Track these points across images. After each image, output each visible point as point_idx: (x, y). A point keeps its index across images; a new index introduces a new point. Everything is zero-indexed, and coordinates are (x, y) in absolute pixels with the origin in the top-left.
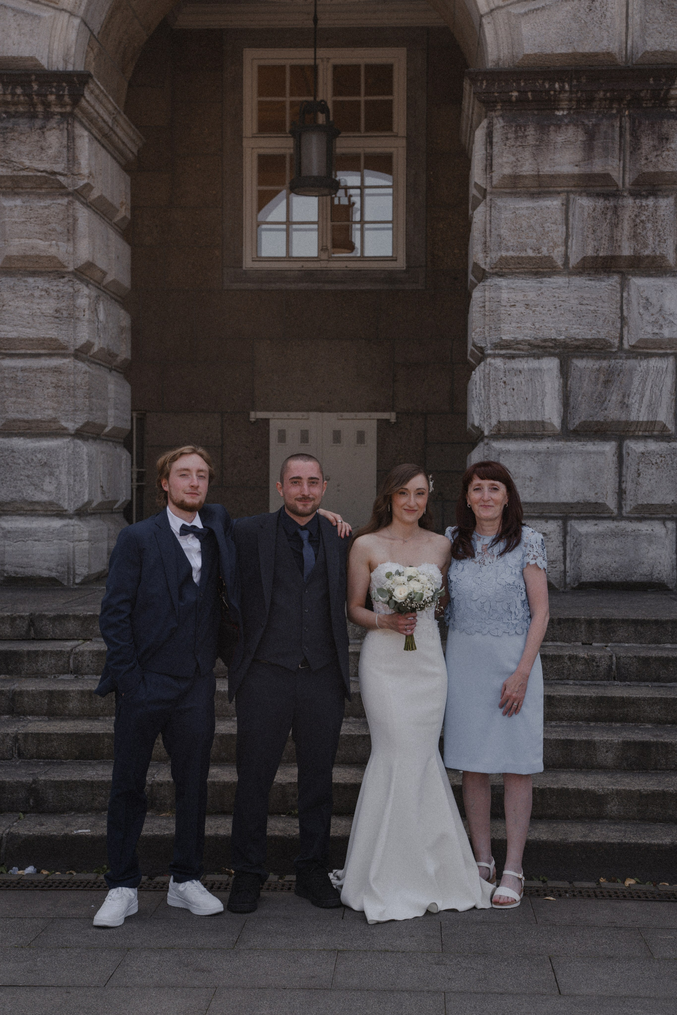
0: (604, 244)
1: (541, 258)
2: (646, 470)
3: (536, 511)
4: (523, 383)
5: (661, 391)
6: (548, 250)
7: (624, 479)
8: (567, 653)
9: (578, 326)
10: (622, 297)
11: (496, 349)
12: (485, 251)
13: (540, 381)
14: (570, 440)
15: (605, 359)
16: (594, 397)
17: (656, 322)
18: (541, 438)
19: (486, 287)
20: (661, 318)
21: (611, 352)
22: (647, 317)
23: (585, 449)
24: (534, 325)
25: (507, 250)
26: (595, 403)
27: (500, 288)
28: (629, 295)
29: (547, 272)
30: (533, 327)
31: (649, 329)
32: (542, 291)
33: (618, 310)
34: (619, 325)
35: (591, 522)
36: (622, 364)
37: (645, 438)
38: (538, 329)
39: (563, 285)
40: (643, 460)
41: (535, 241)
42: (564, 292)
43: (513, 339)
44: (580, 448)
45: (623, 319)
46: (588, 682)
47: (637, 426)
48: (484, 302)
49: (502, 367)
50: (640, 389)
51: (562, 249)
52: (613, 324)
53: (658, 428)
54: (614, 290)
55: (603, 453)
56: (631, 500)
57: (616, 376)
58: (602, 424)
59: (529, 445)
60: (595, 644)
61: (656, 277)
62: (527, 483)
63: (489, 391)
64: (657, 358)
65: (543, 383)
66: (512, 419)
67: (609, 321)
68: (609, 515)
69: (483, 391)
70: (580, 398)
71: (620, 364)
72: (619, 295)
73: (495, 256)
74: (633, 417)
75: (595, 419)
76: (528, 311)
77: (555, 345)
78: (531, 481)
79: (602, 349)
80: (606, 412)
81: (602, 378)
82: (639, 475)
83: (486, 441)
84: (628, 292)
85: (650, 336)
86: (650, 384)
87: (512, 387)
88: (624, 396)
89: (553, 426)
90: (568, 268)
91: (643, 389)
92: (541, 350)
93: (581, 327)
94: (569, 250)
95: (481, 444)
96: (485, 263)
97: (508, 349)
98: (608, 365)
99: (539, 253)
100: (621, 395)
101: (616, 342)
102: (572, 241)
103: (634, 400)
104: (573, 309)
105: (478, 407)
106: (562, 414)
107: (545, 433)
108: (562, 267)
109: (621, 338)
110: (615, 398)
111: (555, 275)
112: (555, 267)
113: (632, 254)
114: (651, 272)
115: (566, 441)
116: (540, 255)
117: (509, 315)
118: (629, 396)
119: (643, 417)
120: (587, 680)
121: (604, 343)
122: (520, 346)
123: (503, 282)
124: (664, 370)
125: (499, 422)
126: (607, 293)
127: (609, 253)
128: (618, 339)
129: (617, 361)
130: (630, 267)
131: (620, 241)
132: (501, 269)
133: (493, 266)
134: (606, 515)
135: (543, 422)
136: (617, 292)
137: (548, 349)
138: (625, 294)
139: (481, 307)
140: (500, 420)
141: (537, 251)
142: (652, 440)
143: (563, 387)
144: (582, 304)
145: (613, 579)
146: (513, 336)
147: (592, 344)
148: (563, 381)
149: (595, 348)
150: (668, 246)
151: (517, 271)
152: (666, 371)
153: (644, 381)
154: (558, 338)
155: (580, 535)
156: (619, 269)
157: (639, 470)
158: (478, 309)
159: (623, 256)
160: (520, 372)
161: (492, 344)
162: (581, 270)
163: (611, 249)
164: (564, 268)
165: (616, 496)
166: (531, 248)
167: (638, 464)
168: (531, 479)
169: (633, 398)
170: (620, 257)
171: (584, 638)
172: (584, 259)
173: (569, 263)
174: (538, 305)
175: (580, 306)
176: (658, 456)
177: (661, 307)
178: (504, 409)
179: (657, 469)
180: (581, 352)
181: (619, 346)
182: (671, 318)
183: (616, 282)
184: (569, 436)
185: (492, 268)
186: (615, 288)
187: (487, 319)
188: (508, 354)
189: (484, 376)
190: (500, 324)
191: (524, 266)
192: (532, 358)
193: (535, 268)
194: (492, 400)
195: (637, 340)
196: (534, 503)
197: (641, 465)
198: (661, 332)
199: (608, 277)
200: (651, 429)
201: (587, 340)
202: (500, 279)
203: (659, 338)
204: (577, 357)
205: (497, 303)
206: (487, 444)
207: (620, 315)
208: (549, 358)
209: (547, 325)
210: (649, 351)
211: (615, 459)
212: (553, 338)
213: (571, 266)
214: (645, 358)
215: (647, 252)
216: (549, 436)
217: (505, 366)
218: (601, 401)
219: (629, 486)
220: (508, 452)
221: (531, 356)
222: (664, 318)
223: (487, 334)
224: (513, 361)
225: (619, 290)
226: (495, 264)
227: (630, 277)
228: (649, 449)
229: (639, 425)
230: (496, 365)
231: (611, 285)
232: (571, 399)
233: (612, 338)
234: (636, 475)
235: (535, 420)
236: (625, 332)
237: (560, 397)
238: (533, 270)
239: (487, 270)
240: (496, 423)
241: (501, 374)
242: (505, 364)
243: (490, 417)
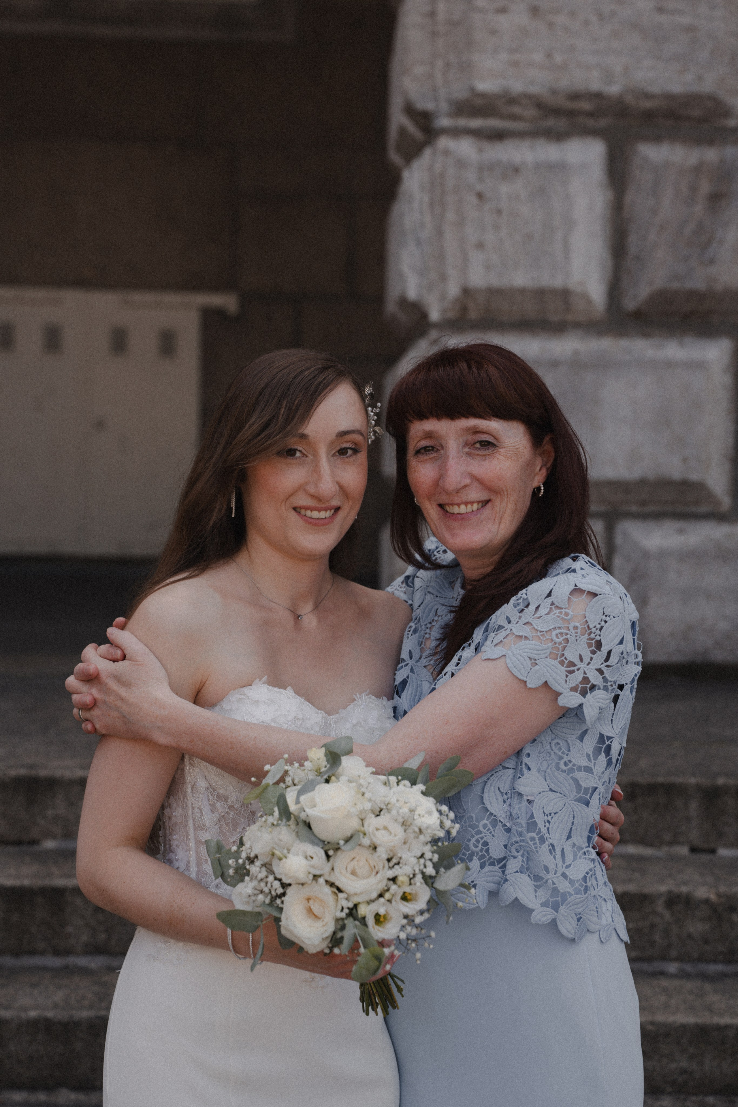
4: (523, 197)
8: (663, 888)
9: (652, 63)
11: (460, 116)
13: (561, 191)
14: (627, 335)
15: (711, 142)
16: (688, 234)
18: (559, 327)
23: (660, 356)
24: (550, 58)
26: (689, 245)
30: (548, 62)
35: (670, 526)
38: (559, 68)
43: (499, 91)
44: (649, 353)
46: (719, 968)
49: (474, 159)
55: (701, 365)
58: (702, 297)
60: (724, 852)
63: (442, 216)
65: (567, 197)
66: (495, 283)
67: (723, 54)
68: (711, 509)
69: (427, 217)
70: (652, 235)
75: (687, 286)
76: (535, 24)
77: (599, 107)
80: (713, 269)
81: (705, 188)
87: (497, 206)
89: (589, 301)
92: (565, 119)
93: (661, 64)
95: (421, 342)
97: (487, 116)
98: (719, 158)
105: (417, 254)
106: (610, 273)
107: (570, 317)
115: (618, 336)
117: (493, 31)
120: (715, 961)
125: (465, 290)
134: (704, 510)
135: (566, 291)
137: (581, 119)
139: (425, 16)
140: (468, 286)
143: (613, 210)
145: (719, 656)
146: (501, 83)
147: (683, 107)
148: (615, 194)
149: (689, 116)
154: (606, 91)
155: (646, 555)
160: (516, 170)
161: (450, 104)
165: (728, 465)
171: (695, 835)
178: (476, 259)
180: (657, 126)
184: (623, 325)
187: (440, 42)
188: (488, 127)
189: (431, 182)
190: (471, 54)
192: (543, 140)
194: (450, 236)
201: (671, 96)
204: (646, 139)
206: (436, 341)
208: (583, 139)
209: (580, 59)
211: (729, 378)
212: (593, 90)
216: (579, 326)
217: (481, 157)
218: (702, 242)
221: (541, 135)
223: (439, 80)
224: (499, 144)
230: (459, 155)
232: (632, 238)
235: (547, 286)
237: (606, 233)
240: (456, 293)
241: (471, 176)
242: (480, 151)
243: (443, 278)
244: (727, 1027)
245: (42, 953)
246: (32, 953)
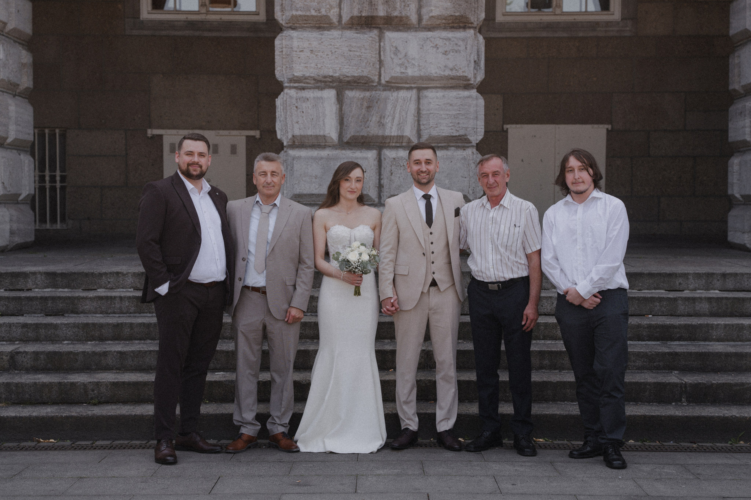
0: (366, 7)
1: (322, 17)
2: (396, 170)
3: (321, 200)
4: (310, 108)
5: (406, 114)
6: (326, 11)
7: (382, 177)
9: (348, 67)
10: (380, 45)
11: (291, 83)
12: (282, 11)
13: (322, 106)
14: (344, 149)
15: (368, 90)
16: (360, 118)
17: (401, 65)
18: (324, 147)
19: (283, 37)
20: (406, 61)
21: (373, 86)
22: (396, 61)
23: (354, 156)
24: (317, 65)
25: (297, 10)
26: (361, 122)
27: (292, 38)
28: (384, 44)
29: (327, 27)
30: (316, 67)
31: (398, 69)
32: (322, 40)
33: (378, 55)
34: (378, 67)
36: (380, 94)
37: (397, 147)
38: (320, 68)
39: (337, 36)
40: (394, 163)
41: (316, 4)
42: (338, 42)
43: (302, 75)
44: (351, 155)
45: (381, 62)
47: (390, 139)
48: (282, 48)
49: (295, 96)
50: (392, 112)
51: (336, 10)
52: (373, 65)
53: (405, 140)
54: (373, 41)
55: (366, 158)
56: (387, 192)
57: (375, 103)
58: (366, 137)
59: (314, 153)
61: (403, 31)
62: (314, 180)
63: (286, 113)
64: (405, 90)
65: (324, 107)
66: (302, 134)
67: (370, 63)
68: (372, 203)
69: (282, 114)
70: (350, 119)
71: (378, 94)
72: (378, 44)
73: (289, 14)
74: (387, 133)
75: (361, 134)
76: (312, 55)
77: (333, 80)
78: (316, 178)
79: (366, 83)
80: (368, 129)
81: (365, 104)
82: (392, 174)
83: (285, 149)
84: (384, 42)
85: (399, 75)
86: (399, 110)
87: (302, 111)
88: (381, 118)
89: (332, 139)
90: (342, 24)
91: (394, 113)
92: (323, 84)
93: (351, 67)
94: (342, 11)
95: (282, 152)
96: (282, 19)
97: (299, 83)
98: (370, 95)
99: (319, 13)
100: (379, 117)
101: (376, 78)
102: (344, 4)
103: (387, 120)
104: (345, 54)
105: (280, 124)
106: (339, 130)
107: (327, 144)
108: (337, 23)
109: (380, 76)
110: (375, 119)
111: (332, 29)
112: (332, 23)
113: (386, 15)
114: (400, 28)
115: (342, 150)
116: (320, 14)
117: (299, 58)
118: (384, 117)
119: (394, 132)
121: (367, 79)
122: (307, 81)
123: (294, 34)
124: (409, 98)
125: (293, 136)
126: (368, 43)
127: (370, 14)
128: (377, 77)
129: (377, 92)
130: (386, 24)
131: (377, 5)
132: (294, 24)
133: (287, 22)
134: (370, 203)
135: (324, 136)
136: (376, 43)
137: (328, 83)
138: (382, 44)
139: (280, 52)
140: (294, 135)
141: (318, 12)
142: (402, 149)
143: (339, 111)
144: (351, 51)
146: (302, 73)
147: (359, 80)
148: (339, 106)
149: (361, 83)
150: (411, 9)
151: (305, 25)
152: (410, 99)
153: (395, 107)
154: (334, 75)
156: (377, 26)
157: (391, 170)
158: (279, 53)
159: (380, 16)
160: (308, 99)
161: (288, 79)
162: (350, 26)
163: (370, 10)
164: (339, 24)
165: (377, 189)
166: (314, 9)
167: (391, 166)
168: (316, 177)
169: (387, 119)
170: (377, 17)
172: (352, 18)
173: (342, 21)
174: (319, 51)
175: (349, 52)
176: (405, 160)
177: (406, 53)
178: (296, 126)
179: (404, 169)
180: (352, 85)
181: (378, 82)
182: (413, 62)
183: (375, 35)
184: (343, 146)
185: (287, 23)
186: (374, 39)
187: (284, 60)
188: (299, 86)
189: (283, 103)
190: (293, 64)
191: (309, 22)
192: (317, 90)
193: (318, 24)
194: (288, 119)
195: (390, 77)
196: (318, 195)
197: (393, 167)
198: (407, 71)
199: (370, 31)
200: (401, 141)
201: (354, 77)
202: (292, 32)
203: (405, 76)
204: (348, 89)
205: (290, 49)
206: (286, 152)
207: (379, 59)
208: (329, 89)
209: (326, 66)
210: (399, 85)
211: (376, 162)
212: (330, 75)
213: (343, 22)
214: (396, 90)
215: (396, 14)
216: (330, 146)
217: (297, 95)
218: (365, 121)
219: (385, 182)
220: (299, 158)
221: (316, 88)
222: (408, 61)
223: (284, 72)
224: (303, 91)
225: (378, 41)
226: (289, 20)
227: (385, 31)
228: (398, 155)
229: (392, 138)
230: (290, 95)
231: (372, 37)
232: (345, 119)
233: (372, 76)
234: (390, 174)
235: (318, 134)
236: (382, 72)
237: (337, 118)
238: (317, 25)
239: (284, 24)
240: (291, 137)
241: (294, 101)
242: (297, 93)
243: (287, 132)
244: (312, 322)
245: (146, 313)
246: (143, 313)
